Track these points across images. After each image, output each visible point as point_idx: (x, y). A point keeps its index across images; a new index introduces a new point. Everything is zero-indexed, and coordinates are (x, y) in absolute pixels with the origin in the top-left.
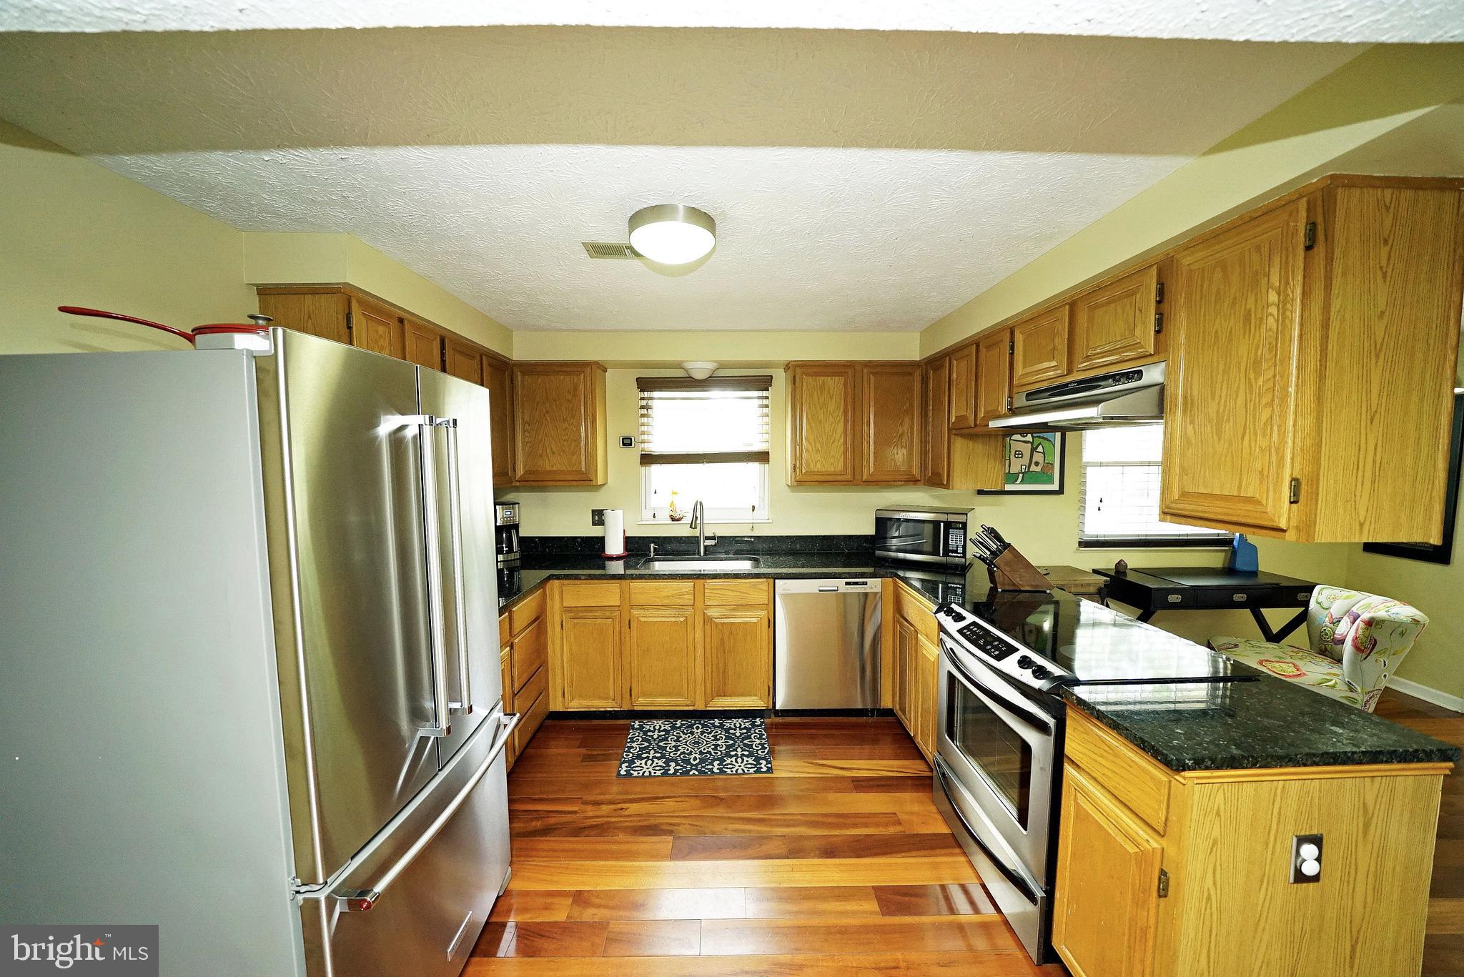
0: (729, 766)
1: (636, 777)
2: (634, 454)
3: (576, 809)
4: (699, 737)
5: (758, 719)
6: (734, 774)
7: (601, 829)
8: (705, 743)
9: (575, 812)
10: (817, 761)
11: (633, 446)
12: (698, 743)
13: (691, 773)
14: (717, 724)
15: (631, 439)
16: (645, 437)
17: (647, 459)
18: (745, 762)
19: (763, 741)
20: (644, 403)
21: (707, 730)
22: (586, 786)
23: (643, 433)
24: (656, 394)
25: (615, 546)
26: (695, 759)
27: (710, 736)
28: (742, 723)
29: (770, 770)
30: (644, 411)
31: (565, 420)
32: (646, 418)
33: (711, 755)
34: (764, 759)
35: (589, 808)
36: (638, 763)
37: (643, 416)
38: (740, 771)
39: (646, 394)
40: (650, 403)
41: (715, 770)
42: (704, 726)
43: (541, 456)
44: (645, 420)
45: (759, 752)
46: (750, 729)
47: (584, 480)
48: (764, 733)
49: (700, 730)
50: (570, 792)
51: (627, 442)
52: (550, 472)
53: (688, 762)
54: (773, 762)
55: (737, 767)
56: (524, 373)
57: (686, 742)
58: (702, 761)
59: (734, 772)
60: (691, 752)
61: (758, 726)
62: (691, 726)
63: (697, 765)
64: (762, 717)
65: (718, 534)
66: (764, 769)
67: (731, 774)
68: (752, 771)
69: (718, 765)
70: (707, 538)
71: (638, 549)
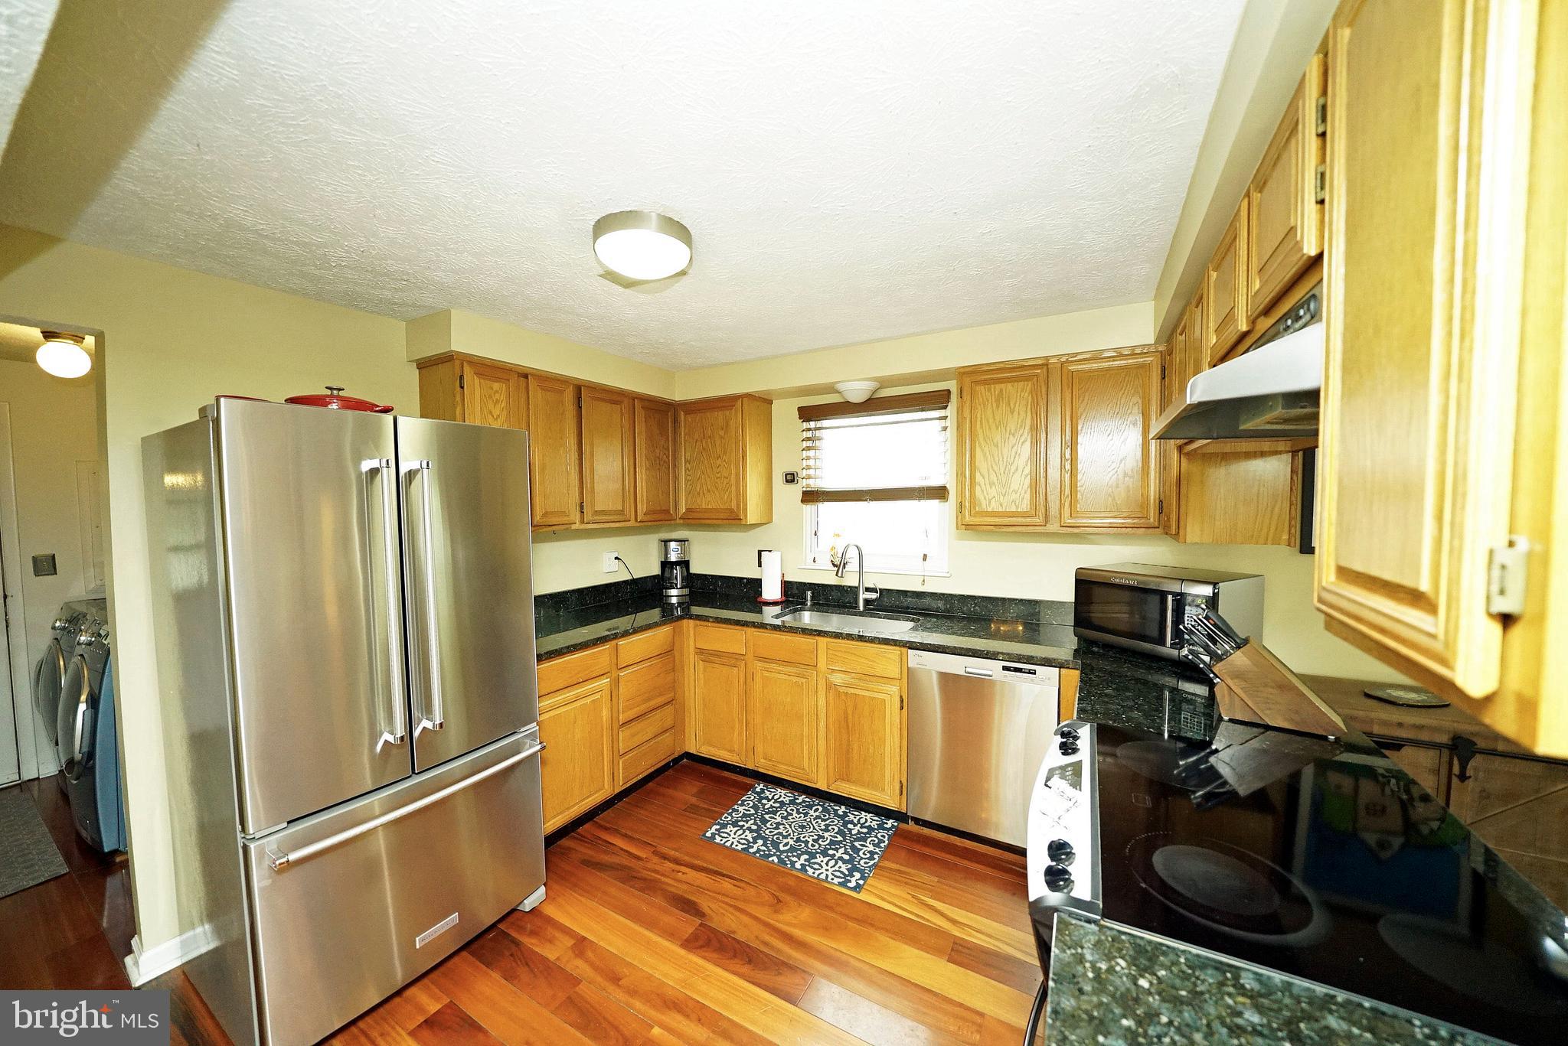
0: (816, 866)
1: (717, 844)
2: (796, 491)
3: (642, 855)
4: (810, 822)
5: (891, 821)
6: (813, 877)
7: (649, 886)
8: (811, 829)
9: (638, 858)
10: (926, 899)
11: (796, 482)
12: (803, 827)
13: (770, 859)
14: (840, 812)
15: (793, 474)
16: (811, 472)
17: (811, 496)
18: (836, 868)
19: (877, 850)
20: (809, 434)
21: (825, 816)
22: (669, 836)
23: (809, 468)
24: (826, 423)
25: (771, 591)
26: (786, 844)
27: (823, 823)
28: (869, 820)
29: (858, 888)
30: (809, 443)
31: (719, 457)
32: (814, 451)
33: (806, 846)
34: (862, 872)
35: (655, 859)
36: (729, 828)
37: (808, 448)
38: (823, 877)
39: (812, 424)
40: (818, 433)
41: (798, 866)
42: (825, 810)
43: (698, 494)
44: (811, 453)
45: (862, 862)
46: (873, 830)
47: (732, 519)
48: (886, 839)
49: (817, 814)
50: (653, 837)
51: (791, 478)
52: (706, 511)
53: (776, 845)
54: (869, 881)
55: (823, 870)
56: (687, 413)
57: (792, 822)
58: (792, 849)
59: (816, 875)
60: (790, 835)
61: (886, 829)
62: (810, 807)
63: (782, 852)
64: (896, 819)
65: (880, 586)
66: (852, 884)
67: (810, 876)
68: (836, 881)
69: (805, 860)
70: (868, 590)
71: (794, 594)
